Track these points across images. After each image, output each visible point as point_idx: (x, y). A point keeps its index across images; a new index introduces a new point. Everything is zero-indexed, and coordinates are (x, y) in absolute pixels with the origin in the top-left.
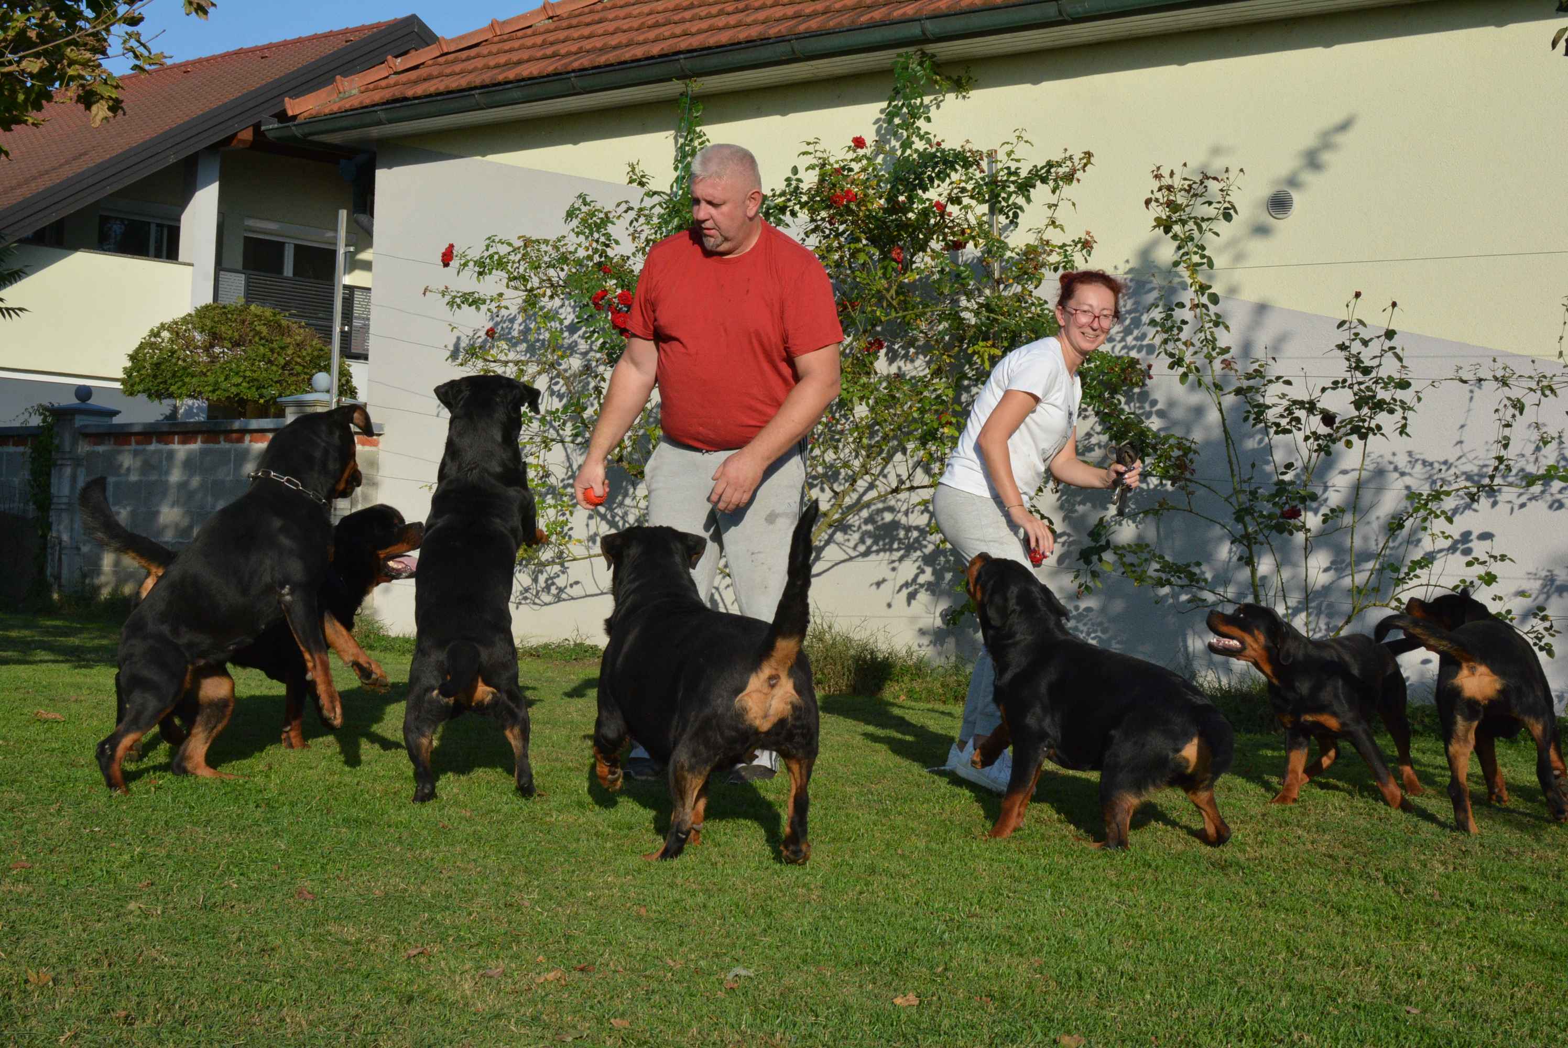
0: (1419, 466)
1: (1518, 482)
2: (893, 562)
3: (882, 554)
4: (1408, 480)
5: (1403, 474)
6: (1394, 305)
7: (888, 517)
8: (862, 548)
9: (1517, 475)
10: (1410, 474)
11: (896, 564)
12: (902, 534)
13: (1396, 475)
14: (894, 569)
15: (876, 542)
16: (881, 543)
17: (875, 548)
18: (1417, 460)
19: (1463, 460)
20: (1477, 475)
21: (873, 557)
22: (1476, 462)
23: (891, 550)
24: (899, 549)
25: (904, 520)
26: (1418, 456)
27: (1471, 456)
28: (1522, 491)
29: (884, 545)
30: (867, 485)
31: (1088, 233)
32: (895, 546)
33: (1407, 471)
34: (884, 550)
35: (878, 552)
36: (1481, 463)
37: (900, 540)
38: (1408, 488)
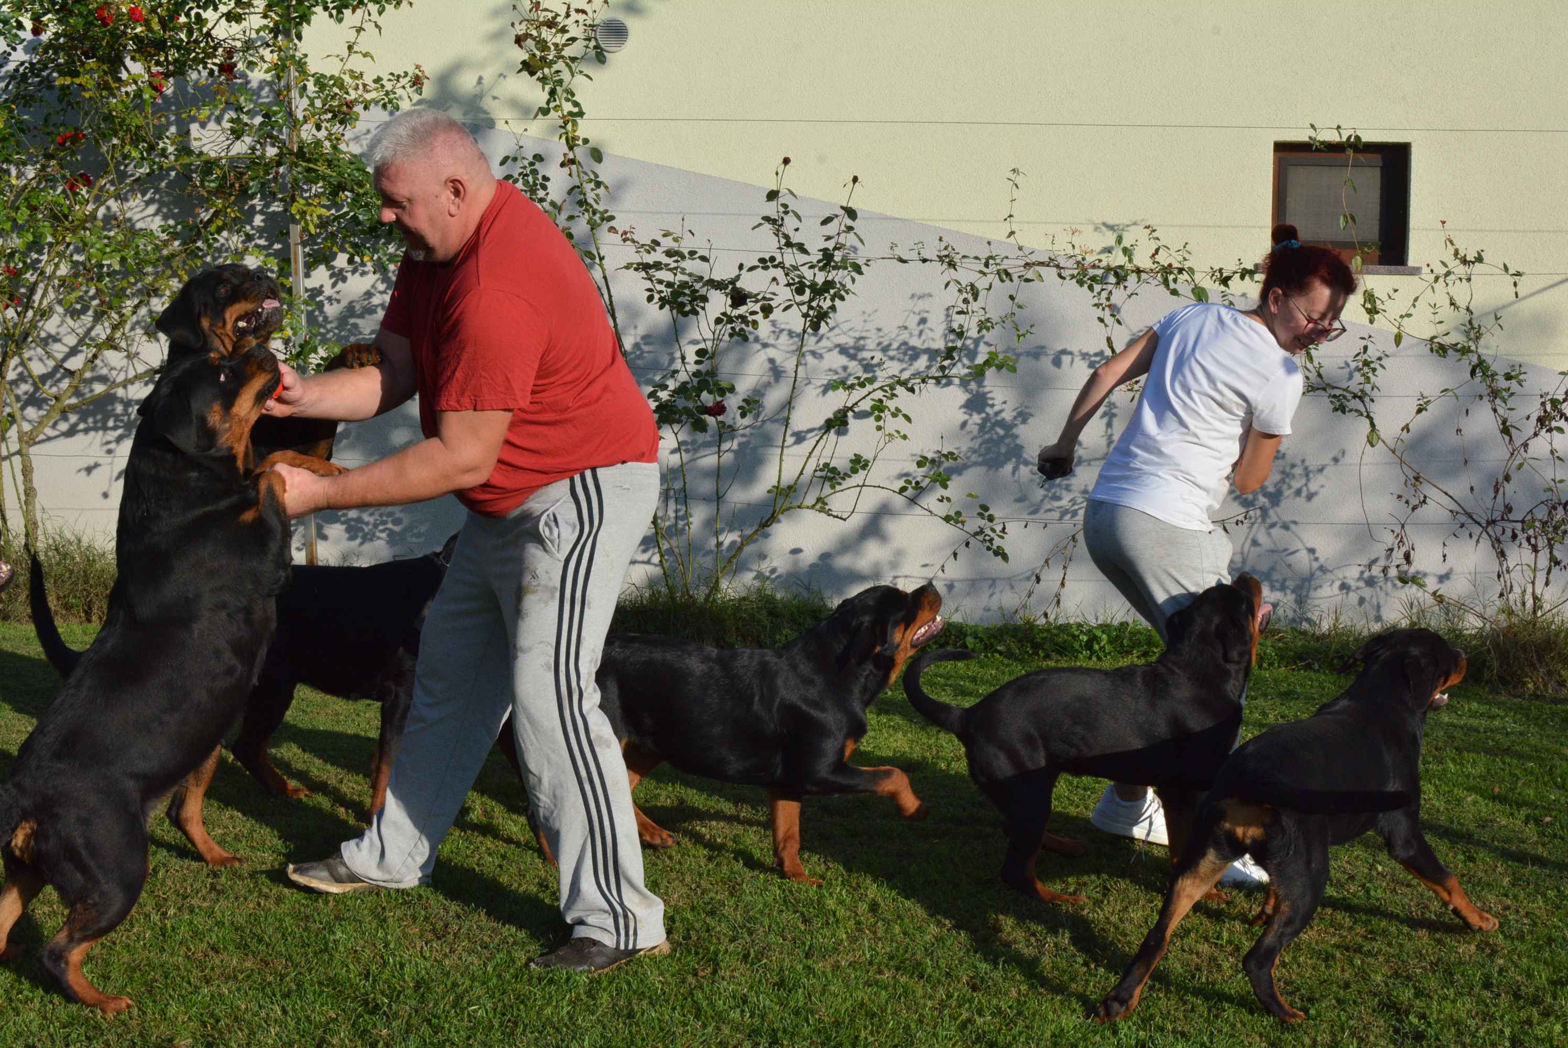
0: (784, 337)
1: (901, 356)
2: (108, 443)
3: (92, 433)
4: (771, 352)
5: (765, 345)
6: (855, 180)
7: (99, 388)
8: (64, 426)
9: (898, 348)
10: (773, 346)
11: (113, 446)
12: (119, 409)
13: (758, 346)
14: (109, 452)
15: (83, 419)
16: (90, 420)
17: (82, 426)
18: (782, 331)
19: (836, 331)
20: (854, 348)
21: (80, 437)
22: (851, 333)
23: (105, 428)
24: (115, 428)
25: (120, 392)
26: (783, 326)
27: (845, 327)
28: (904, 366)
29: (95, 422)
30: (67, 350)
31: (418, 67)
32: (111, 423)
33: (771, 341)
34: (96, 429)
35: (86, 431)
36: (857, 335)
37: (117, 417)
38: (772, 361)
